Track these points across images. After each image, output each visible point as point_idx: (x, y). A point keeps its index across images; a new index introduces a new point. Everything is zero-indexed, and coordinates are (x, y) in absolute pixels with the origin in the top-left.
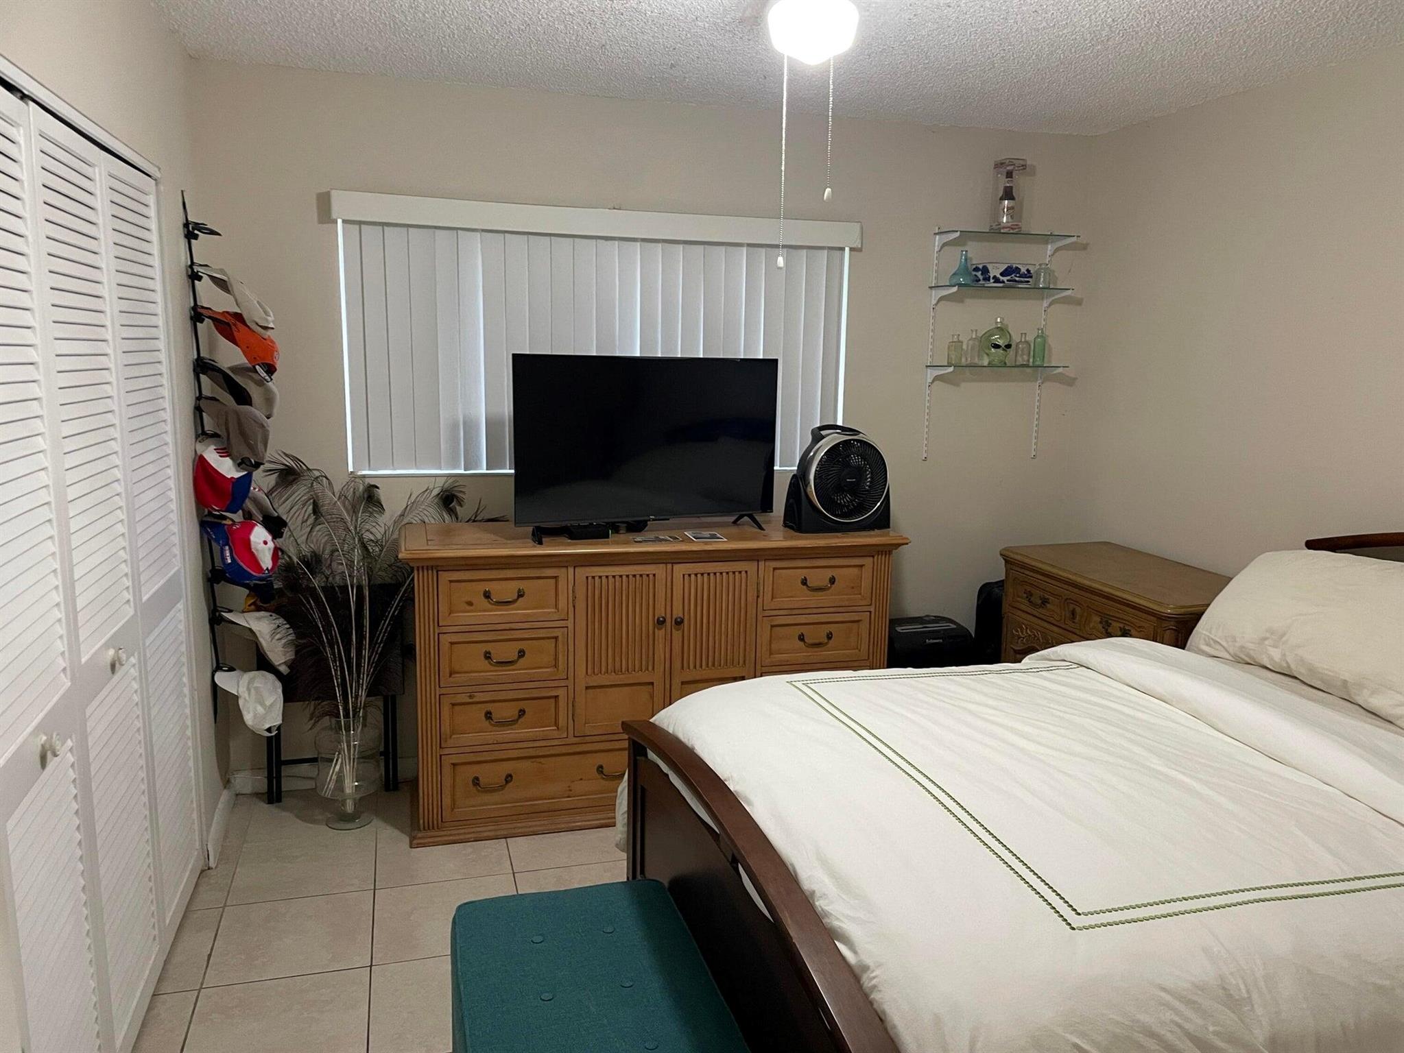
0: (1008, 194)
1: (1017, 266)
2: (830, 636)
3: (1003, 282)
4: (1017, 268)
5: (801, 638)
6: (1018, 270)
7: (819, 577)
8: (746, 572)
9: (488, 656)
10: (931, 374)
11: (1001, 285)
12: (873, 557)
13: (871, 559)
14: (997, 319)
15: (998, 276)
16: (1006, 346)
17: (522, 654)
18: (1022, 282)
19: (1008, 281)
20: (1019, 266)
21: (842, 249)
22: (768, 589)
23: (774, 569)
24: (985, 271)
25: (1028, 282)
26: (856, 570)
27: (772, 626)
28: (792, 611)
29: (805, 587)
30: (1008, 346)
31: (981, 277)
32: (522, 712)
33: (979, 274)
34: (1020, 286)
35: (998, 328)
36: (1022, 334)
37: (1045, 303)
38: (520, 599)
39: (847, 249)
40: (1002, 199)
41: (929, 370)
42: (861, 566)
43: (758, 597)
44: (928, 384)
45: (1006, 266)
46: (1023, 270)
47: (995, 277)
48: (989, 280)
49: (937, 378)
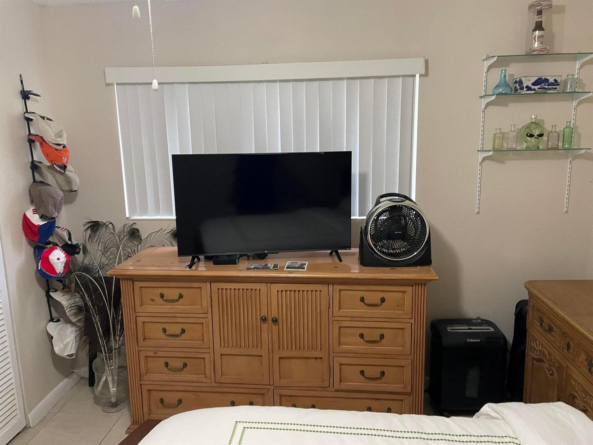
0: (539, 26)
1: (546, 77)
2: (382, 337)
3: (534, 90)
4: (546, 79)
5: (362, 336)
6: (546, 80)
7: (373, 297)
8: (320, 291)
9: (164, 330)
10: (482, 155)
11: (533, 92)
12: (413, 286)
13: (411, 288)
14: (531, 117)
15: (530, 85)
16: (538, 135)
17: (183, 331)
18: (550, 89)
19: (538, 88)
20: (548, 78)
21: (414, 76)
22: (336, 302)
23: (340, 290)
24: (521, 82)
25: (556, 88)
26: (400, 294)
27: (340, 327)
28: (353, 318)
29: (362, 303)
30: (541, 135)
31: (519, 88)
32: (185, 365)
33: (517, 85)
34: (549, 92)
35: (532, 122)
36: (552, 126)
37: (575, 103)
38: (180, 299)
39: (418, 76)
40: (535, 30)
41: (480, 153)
42: (404, 292)
43: (329, 308)
44: (479, 163)
45: (536, 78)
46: (551, 80)
47: (527, 87)
48: (523, 89)
49: (484, 159)
